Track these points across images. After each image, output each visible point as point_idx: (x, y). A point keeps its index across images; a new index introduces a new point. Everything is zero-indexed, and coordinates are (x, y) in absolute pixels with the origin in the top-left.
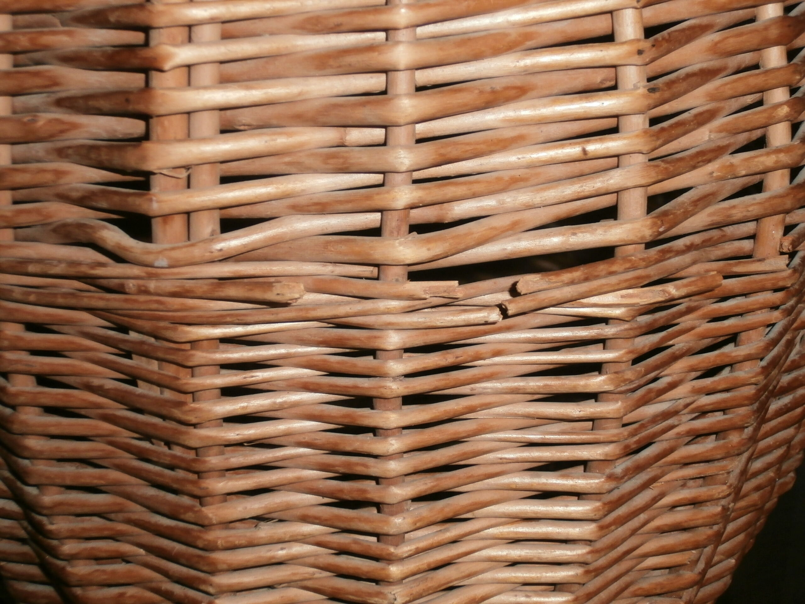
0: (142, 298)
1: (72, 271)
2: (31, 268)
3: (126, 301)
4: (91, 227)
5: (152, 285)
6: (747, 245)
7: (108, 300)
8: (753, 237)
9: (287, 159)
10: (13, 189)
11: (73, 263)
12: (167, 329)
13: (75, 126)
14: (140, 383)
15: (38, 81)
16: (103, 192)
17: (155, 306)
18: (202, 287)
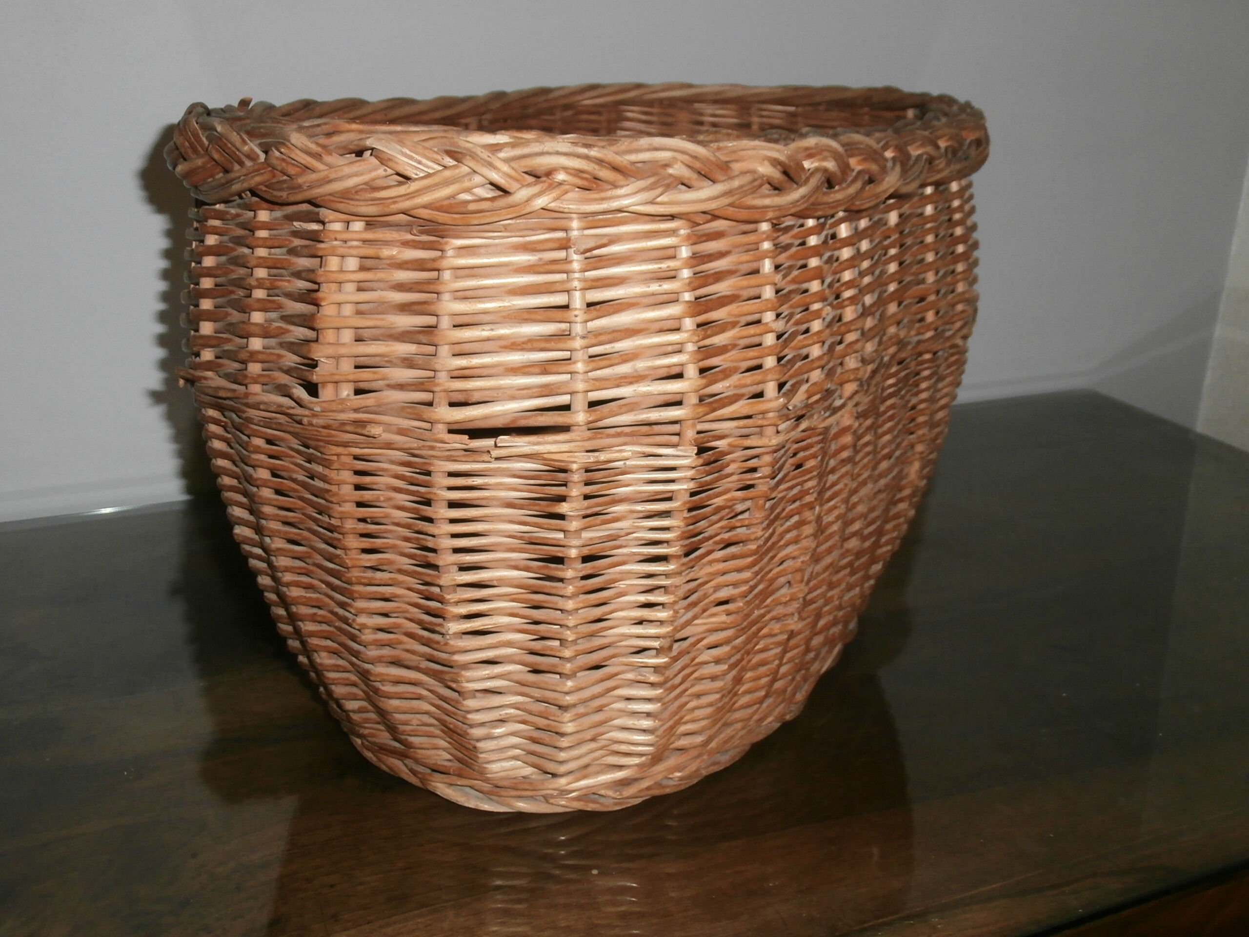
0: (310, 428)
1: (279, 410)
2: (262, 407)
3: (303, 429)
4: (289, 387)
5: (315, 421)
6: (675, 439)
7: (295, 427)
8: (678, 434)
9: (386, 359)
10: (262, 362)
11: (280, 406)
12: (321, 446)
13: (288, 331)
14: (316, 479)
15: (273, 306)
16: (296, 368)
17: (315, 433)
18: (336, 424)
